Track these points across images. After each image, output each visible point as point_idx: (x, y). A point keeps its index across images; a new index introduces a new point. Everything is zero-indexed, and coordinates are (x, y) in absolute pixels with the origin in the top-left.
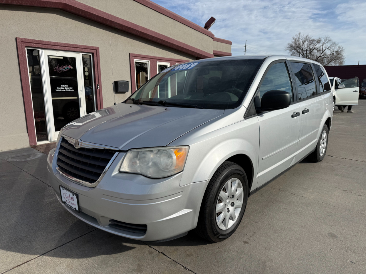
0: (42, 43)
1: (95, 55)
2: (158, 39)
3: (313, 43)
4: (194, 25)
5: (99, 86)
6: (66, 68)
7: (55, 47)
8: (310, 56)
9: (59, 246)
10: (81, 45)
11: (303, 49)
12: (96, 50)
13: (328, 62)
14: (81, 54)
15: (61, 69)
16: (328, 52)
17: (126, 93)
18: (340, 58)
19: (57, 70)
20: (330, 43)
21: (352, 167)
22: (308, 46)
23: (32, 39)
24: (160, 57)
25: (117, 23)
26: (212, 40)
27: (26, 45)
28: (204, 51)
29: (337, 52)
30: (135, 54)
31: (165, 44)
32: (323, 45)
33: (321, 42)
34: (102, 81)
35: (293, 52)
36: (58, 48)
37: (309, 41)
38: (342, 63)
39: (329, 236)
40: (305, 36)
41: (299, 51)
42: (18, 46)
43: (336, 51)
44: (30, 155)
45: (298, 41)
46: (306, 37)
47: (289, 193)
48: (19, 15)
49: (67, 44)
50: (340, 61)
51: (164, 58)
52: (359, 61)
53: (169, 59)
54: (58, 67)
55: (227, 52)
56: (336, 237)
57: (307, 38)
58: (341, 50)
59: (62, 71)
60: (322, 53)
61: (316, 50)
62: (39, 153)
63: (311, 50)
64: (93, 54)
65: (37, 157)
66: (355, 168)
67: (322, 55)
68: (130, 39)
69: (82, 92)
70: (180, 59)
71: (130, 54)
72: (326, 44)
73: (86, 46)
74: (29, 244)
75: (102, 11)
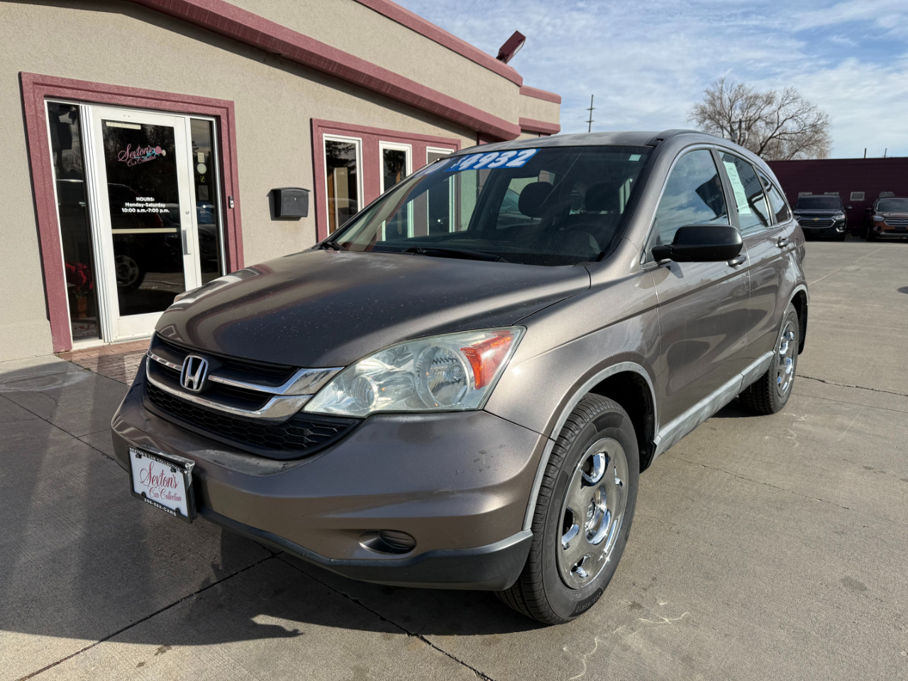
0: (88, 88)
1: (224, 121)
2: (383, 83)
3: (754, 104)
4: (474, 51)
5: (233, 200)
6: (149, 154)
7: (123, 100)
8: (749, 135)
9: (142, 618)
10: (188, 96)
11: (730, 118)
12: (227, 109)
13: (792, 152)
14: (188, 118)
15: (135, 155)
16: (791, 126)
17: (302, 218)
18: (820, 141)
19: (125, 158)
20: (796, 104)
21: (877, 409)
22: (743, 111)
23: (63, 76)
24: (386, 131)
25: (281, 41)
26: (517, 89)
27: (46, 93)
28: (497, 115)
29: (814, 126)
30: (324, 121)
31: (400, 96)
32: (779, 109)
33: (776, 101)
34: (240, 187)
35: (707, 125)
36: (129, 101)
37: (746, 99)
38: (825, 155)
39: (845, 585)
40: (736, 86)
41: (721, 122)
42: (25, 95)
43: (812, 123)
44: (55, 376)
45: (718, 98)
46: (739, 89)
47: (728, 476)
48: (26, 14)
49: (153, 92)
50: (821, 150)
51: (397, 132)
52: (866, 149)
53: (410, 134)
54: (128, 150)
55: (549, 122)
56: (862, 588)
57: (741, 91)
58: (823, 123)
59: (140, 161)
60: (778, 127)
61: (763, 120)
62: (79, 371)
63: (750, 120)
64: (218, 118)
65: (73, 383)
66: (884, 411)
67: (777, 133)
68: (314, 83)
69: (190, 215)
70: (438, 136)
71: (311, 120)
72: (788, 106)
73: (199, 98)
74: (60, 614)
75: (242, 10)
